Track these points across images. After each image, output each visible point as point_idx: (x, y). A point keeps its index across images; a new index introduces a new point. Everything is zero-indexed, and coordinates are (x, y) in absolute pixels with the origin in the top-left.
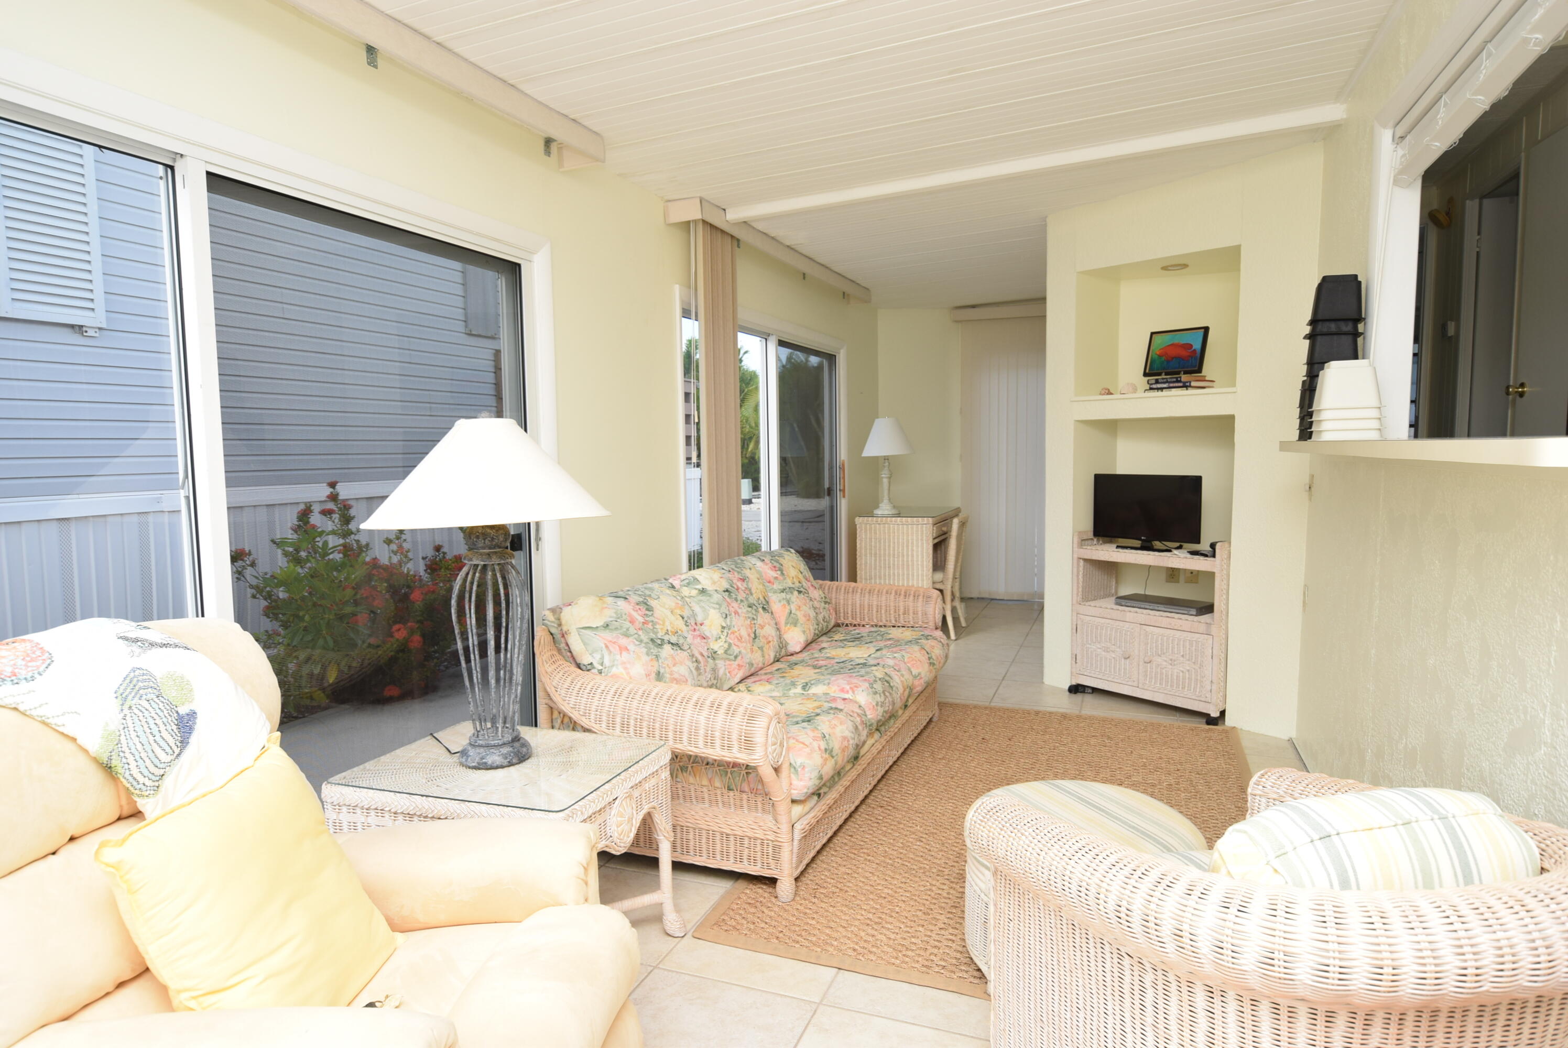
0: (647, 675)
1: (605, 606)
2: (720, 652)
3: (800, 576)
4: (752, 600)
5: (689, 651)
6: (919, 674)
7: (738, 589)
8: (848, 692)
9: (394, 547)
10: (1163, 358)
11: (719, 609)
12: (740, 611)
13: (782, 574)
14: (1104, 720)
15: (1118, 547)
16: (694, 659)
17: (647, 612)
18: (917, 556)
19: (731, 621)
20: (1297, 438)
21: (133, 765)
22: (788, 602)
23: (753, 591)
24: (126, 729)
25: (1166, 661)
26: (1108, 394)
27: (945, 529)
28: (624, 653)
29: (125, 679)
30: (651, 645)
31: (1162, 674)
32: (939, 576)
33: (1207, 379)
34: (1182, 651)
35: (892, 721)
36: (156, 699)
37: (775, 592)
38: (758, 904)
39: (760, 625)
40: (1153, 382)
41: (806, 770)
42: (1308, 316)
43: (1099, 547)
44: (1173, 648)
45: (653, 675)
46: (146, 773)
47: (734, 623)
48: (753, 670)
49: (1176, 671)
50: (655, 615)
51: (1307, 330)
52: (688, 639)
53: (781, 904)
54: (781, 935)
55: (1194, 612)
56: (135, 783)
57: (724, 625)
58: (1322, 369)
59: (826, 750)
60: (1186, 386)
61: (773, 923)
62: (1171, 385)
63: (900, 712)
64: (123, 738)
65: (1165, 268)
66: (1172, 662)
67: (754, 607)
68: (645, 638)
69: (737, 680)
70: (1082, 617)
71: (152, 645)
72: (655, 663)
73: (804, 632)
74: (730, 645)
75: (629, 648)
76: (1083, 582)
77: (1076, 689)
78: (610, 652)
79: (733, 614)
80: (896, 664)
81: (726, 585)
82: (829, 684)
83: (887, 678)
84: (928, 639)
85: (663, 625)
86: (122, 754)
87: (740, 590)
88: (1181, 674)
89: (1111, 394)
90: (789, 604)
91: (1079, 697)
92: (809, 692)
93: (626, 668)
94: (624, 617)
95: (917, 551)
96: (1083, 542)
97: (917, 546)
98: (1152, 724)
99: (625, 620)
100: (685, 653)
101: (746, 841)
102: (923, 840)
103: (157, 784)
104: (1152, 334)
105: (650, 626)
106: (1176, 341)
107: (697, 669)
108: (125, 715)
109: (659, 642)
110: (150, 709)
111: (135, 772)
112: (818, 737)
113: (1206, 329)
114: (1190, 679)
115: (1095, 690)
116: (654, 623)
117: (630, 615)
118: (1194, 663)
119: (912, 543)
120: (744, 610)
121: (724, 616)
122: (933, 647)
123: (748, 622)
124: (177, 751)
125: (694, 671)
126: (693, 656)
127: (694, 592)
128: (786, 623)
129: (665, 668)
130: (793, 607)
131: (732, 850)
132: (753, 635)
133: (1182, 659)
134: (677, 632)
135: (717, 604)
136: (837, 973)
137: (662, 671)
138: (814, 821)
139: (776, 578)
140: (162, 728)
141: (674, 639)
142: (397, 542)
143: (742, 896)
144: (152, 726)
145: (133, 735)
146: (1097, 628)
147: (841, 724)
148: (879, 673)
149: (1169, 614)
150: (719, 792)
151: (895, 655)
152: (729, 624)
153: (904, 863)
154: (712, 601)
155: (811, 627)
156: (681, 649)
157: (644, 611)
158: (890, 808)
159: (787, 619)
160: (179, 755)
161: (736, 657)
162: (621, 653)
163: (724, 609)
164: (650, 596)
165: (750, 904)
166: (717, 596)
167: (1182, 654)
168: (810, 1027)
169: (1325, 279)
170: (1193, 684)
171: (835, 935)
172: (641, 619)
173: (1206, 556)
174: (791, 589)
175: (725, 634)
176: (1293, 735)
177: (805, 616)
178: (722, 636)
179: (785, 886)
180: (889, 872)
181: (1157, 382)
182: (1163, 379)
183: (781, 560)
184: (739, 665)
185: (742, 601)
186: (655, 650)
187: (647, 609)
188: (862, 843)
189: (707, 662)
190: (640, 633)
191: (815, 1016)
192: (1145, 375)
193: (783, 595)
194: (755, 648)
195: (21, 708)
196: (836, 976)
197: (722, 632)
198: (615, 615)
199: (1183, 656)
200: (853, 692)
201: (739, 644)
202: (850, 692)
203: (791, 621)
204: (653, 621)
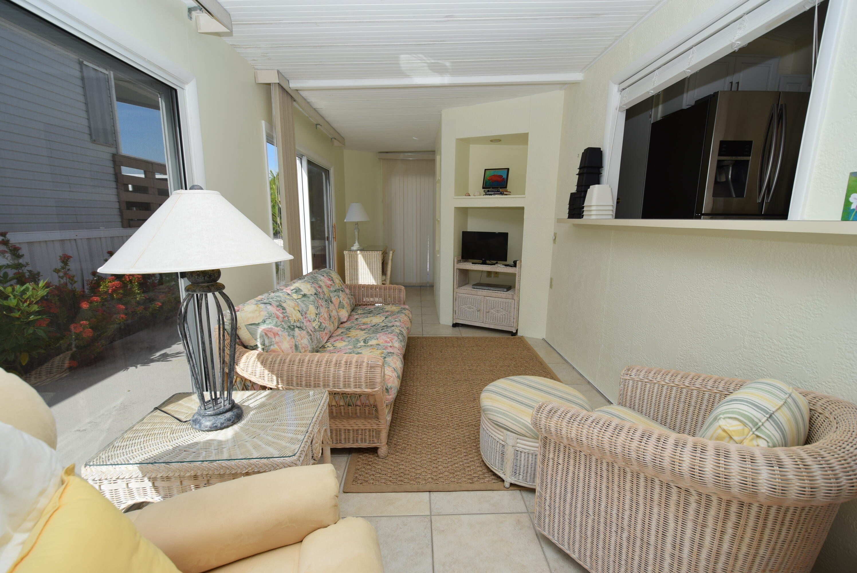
0: (291, 348)
1: (261, 310)
2: (317, 327)
3: (340, 283)
4: (326, 297)
5: (306, 330)
7: (320, 293)
8: (389, 343)
9: (61, 274)
10: (490, 181)
11: (314, 304)
12: (322, 304)
13: (334, 282)
14: (474, 338)
15: (473, 263)
17: (283, 311)
18: (375, 269)
20: (567, 217)
22: (339, 297)
23: (325, 293)
25: (495, 311)
27: (386, 256)
28: (277, 337)
30: (289, 330)
31: (493, 316)
33: (510, 191)
34: (502, 306)
37: (333, 292)
38: (370, 463)
39: (331, 310)
40: (487, 191)
41: (393, 389)
42: (578, 165)
43: (465, 263)
44: (498, 305)
45: (294, 347)
47: (321, 311)
49: (499, 315)
50: (287, 312)
51: (577, 171)
52: (304, 324)
53: (382, 460)
54: (391, 479)
55: (505, 290)
57: (317, 313)
58: (589, 188)
59: (396, 377)
60: (502, 194)
61: (384, 472)
62: (495, 193)
65: (491, 141)
66: (498, 311)
67: (327, 301)
68: (286, 326)
69: (325, 341)
70: (458, 294)
72: (293, 340)
73: (347, 311)
75: (279, 333)
76: (458, 279)
77: (455, 325)
78: (268, 337)
79: (320, 306)
81: (314, 291)
82: (377, 339)
84: (405, 310)
85: (292, 317)
88: (501, 316)
89: (469, 196)
90: (339, 298)
91: (457, 329)
92: (368, 344)
93: (279, 346)
94: (273, 315)
96: (459, 262)
97: (375, 264)
99: (274, 317)
101: (360, 432)
102: (431, 409)
104: (485, 170)
105: (286, 319)
106: (496, 174)
107: (311, 339)
109: (292, 327)
112: (393, 371)
113: (508, 169)
114: (505, 318)
115: (464, 325)
116: (288, 317)
117: (276, 314)
118: (507, 311)
119: (372, 263)
120: (324, 303)
121: (316, 308)
122: (409, 314)
123: (326, 310)
125: (310, 341)
126: (308, 332)
127: (300, 296)
129: (298, 342)
130: (341, 299)
131: (351, 437)
132: (329, 316)
134: (299, 320)
135: (313, 302)
136: (430, 494)
137: (297, 344)
139: (331, 285)
141: (298, 325)
142: (63, 270)
143: (359, 459)
146: (465, 299)
147: (396, 360)
149: (496, 291)
150: (342, 407)
151: (396, 319)
153: (429, 423)
154: (310, 300)
155: (349, 308)
156: (303, 330)
157: (281, 310)
158: (407, 395)
159: (339, 306)
161: (324, 329)
162: (275, 337)
164: (281, 301)
165: (365, 464)
166: (312, 298)
169: (588, 149)
170: (506, 320)
171: (419, 472)
172: (281, 315)
173: (511, 266)
174: (338, 290)
175: (318, 317)
176: (544, 337)
177: (345, 303)
178: (316, 319)
179: (383, 451)
180: (425, 430)
181: (488, 191)
182: (491, 190)
183: (331, 275)
184: (326, 333)
185: (322, 299)
186: (291, 333)
187: (283, 309)
188: (404, 416)
189: (314, 334)
190: (283, 323)
192: (483, 188)
193: (336, 293)
194: (331, 323)
196: (430, 496)
197: (316, 316)
198: (268, 315)
199: (502, 309)
200: (392, 342)
201: (324, 322)
202: (390, 342)
203: (341, 306)
204: (287, 316)
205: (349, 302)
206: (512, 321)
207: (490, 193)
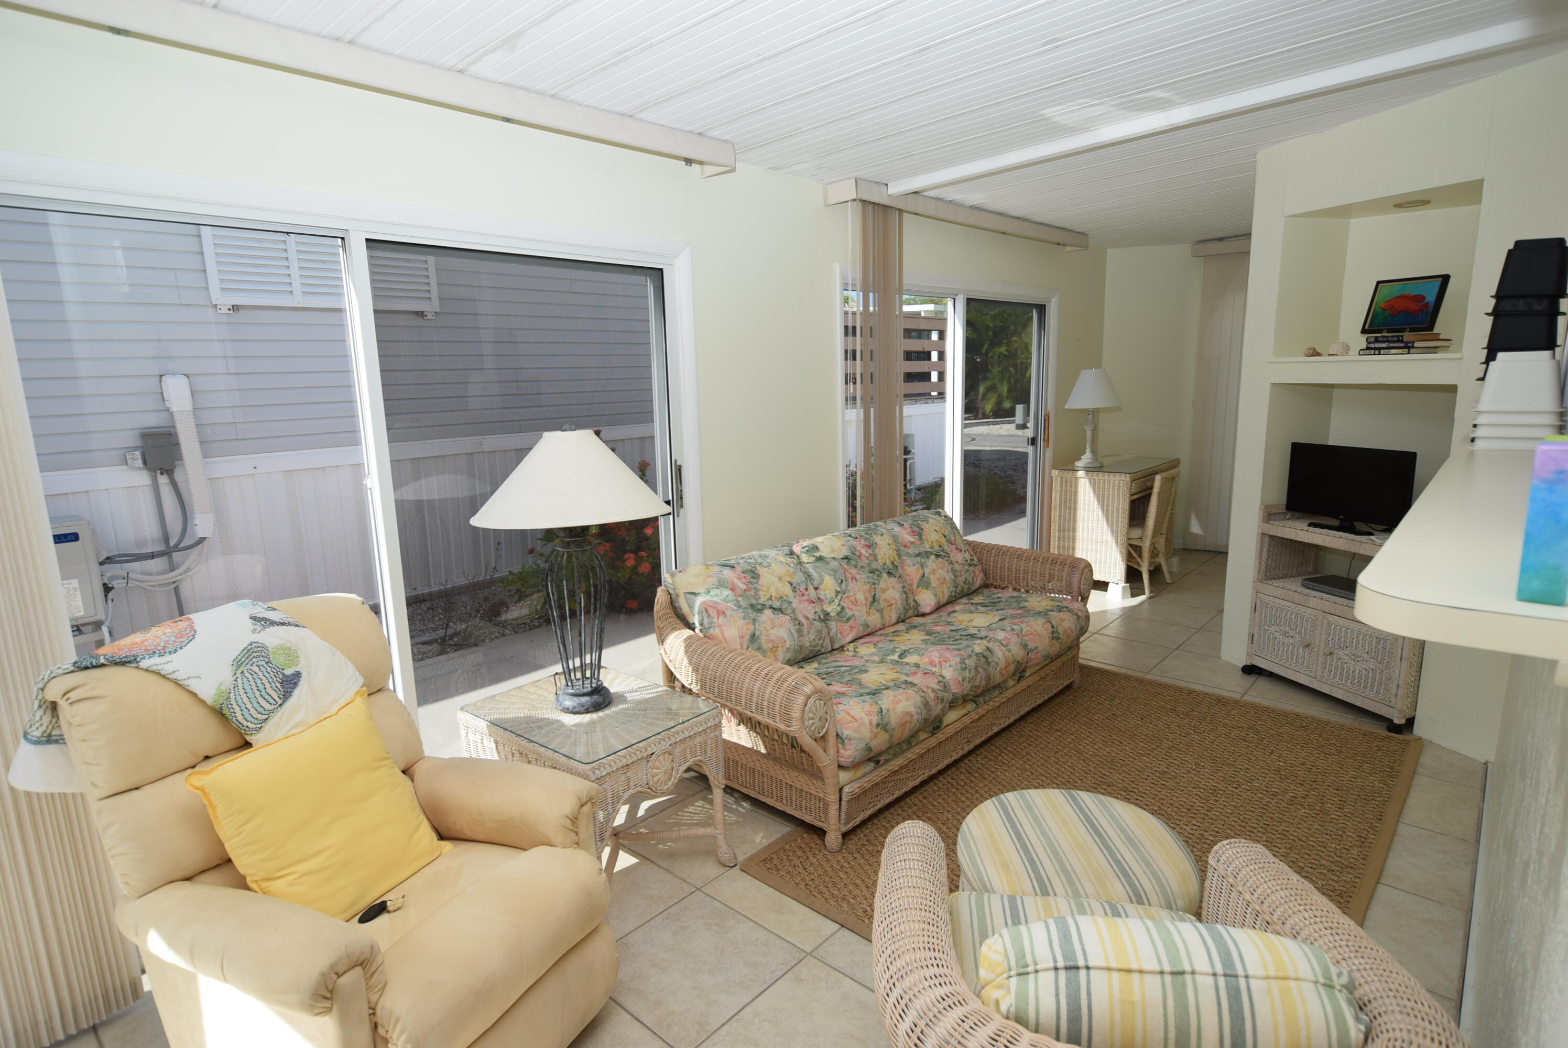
0: (741, 637)
1: (710, 574)
2: (833, 614)
3: (943, 540)
4: (874, 565)
5: (792, 615)
6: (1036, 648)
7: (860, 556)
8: (935, 666)
10: (1387, 313)
12: (858, 577)
13: (921, 539)
14: (1265, 710)
15: (1310, 525)
16: (797, 623)
17: (752, 580)
18: (1113, 512)
19: (847, 587)
21: (238, 714)
23: (879, 557)
24: (236, 689)
25: (1348, 655)
26: (1313, 355)
27: (1149, 484)
28: (721, 618)
29: (243, 650)
30: (750, 611)
31: (1342, 668)
32: (1136, 533)
33: (1441, 337)
34: (1367, 647)
35: (997, 692)
36: (265, 665)
37: (910, 556)
38: (807, 850)
39: (881, 589)
40: (1373, 340)
41: (857, 741)
43: (1288, 523)
44: (1358, 643)
45: (748, 637)
46: (250, 718)
47: (849, 588)
48: (869, 631)
49: (1358, 668)
50: (760, 583)
52: (793, 604)
53: (826, 853)
54: (810, 883)
56: (241, 726)
57: (839, 589)
59: (878, 725)
60: (1408, 347)
61: (810, 870)
62: (1391, 345)
63: (1011, 683)
64: (232, 695)
65: (1399, 206)
66: (1355, 658)
67: (877, 572)
68: (744, 604)
69: (849, 639)
70: (1262, 596)
71: (273, 623)
72: (751, 626)
73: (936, 595)
74: (843, 608)
75: (726, 612)
76: (1267, 559)
77: (1248, 669)
78: (709, 616)
79: (850, 580)
80: (1006, 638)
81: (845, 552)
82: (923, 655)
83: (986, 653)
84: (1060, 611)
85: (767, 591)
86: (230, 706)
87: (863, 557)
88: (1364, 671)
89: (1319, 355)
90: (923, 568)
91: (1251, 679)
92: (903, 660)
93: (721, 630)
94: (726, 585)
95: (1113, 507)
96: (1270, 516)
97: (1113, 502)
98: (1319, 722)
99: (727, 588)
100: (788, 617)
101: (804, 794)
103: (259, 726)
104: (1379, 283)
105: (752, 593)
108: (237, 678)
109: (760, 607)
110: (259, 673)
111: (240, 718)
112: (873, 712)
113: (1445, 279)
114: (1374, 679)
115: (1271, 675)
116: (758, 590)
117: (733, 583)
118: (1380, 663)
119: (1108, 498)
120: (863, 576)
121: (839, 581)
122: (1062, 620)
123: (868, 586)
124: (280, 702)
125: (795, 633)
126: (796, 619)
127: (812, 559)
128: (918, 586)
129: (761, 631)
130: (927, 571)
131: (794, 798)
132: (871, 599)
133: (1366, 655)
134: (781, 598)
137: (757, 633)
138: (869, 785)
139: (912, 543)
140: (268, 686)
141: (777, 604)
143: (799, 837)
144: (259, 685)
145: (242, 692)
146: (1277, 610)
147: (907, 700)
148: (979, 646)
151: (1014, 627)
152: (844, 588)
154: (828, 567)
155: (946, 590)
156: (783, 613)
157: (749, 578)
159: (919, 582)
160: (281, 705)
161: (848, 619)
162: (718, 617)
163: (840, 574)
164: (761, 564)
165: (800, 848)
166: (833, 564)
167: (1367, 650)
168: (790, 972)
169: (1518, 244)
170: (1376, 685)
172: (743, 587)
174: (927, 554)
175: (839, 598)
176: (1491, 759)
177: (938, 580)
178: (836, 600)
179: (833, 838)
181: (1377, 340)
182: (1383, 337)
183: (924, 525)
184: (851, 627)
185: (862, 567)
186: (753, 615)
187: (753, 577)
189: (812, 624)
190: (740, 599)
191: (799, 965)
192: (1364, 331)
193: (918, 559)
194: (873, 611)
195: (163, 673)
196: (837, 931)
197: (836, 596)
198: (717, 583)
199: (1367, 653)
200: (941, 666)
201: (853, 607)
202: (938, 666)
203: (924, 582)
204: (756, 588)
205: (949, 577)
206: (1394, 692)
207: (1378, 345)
